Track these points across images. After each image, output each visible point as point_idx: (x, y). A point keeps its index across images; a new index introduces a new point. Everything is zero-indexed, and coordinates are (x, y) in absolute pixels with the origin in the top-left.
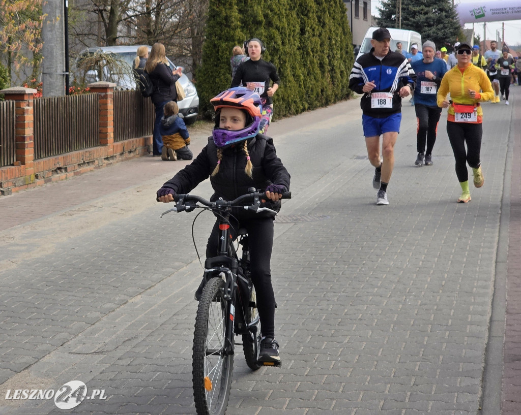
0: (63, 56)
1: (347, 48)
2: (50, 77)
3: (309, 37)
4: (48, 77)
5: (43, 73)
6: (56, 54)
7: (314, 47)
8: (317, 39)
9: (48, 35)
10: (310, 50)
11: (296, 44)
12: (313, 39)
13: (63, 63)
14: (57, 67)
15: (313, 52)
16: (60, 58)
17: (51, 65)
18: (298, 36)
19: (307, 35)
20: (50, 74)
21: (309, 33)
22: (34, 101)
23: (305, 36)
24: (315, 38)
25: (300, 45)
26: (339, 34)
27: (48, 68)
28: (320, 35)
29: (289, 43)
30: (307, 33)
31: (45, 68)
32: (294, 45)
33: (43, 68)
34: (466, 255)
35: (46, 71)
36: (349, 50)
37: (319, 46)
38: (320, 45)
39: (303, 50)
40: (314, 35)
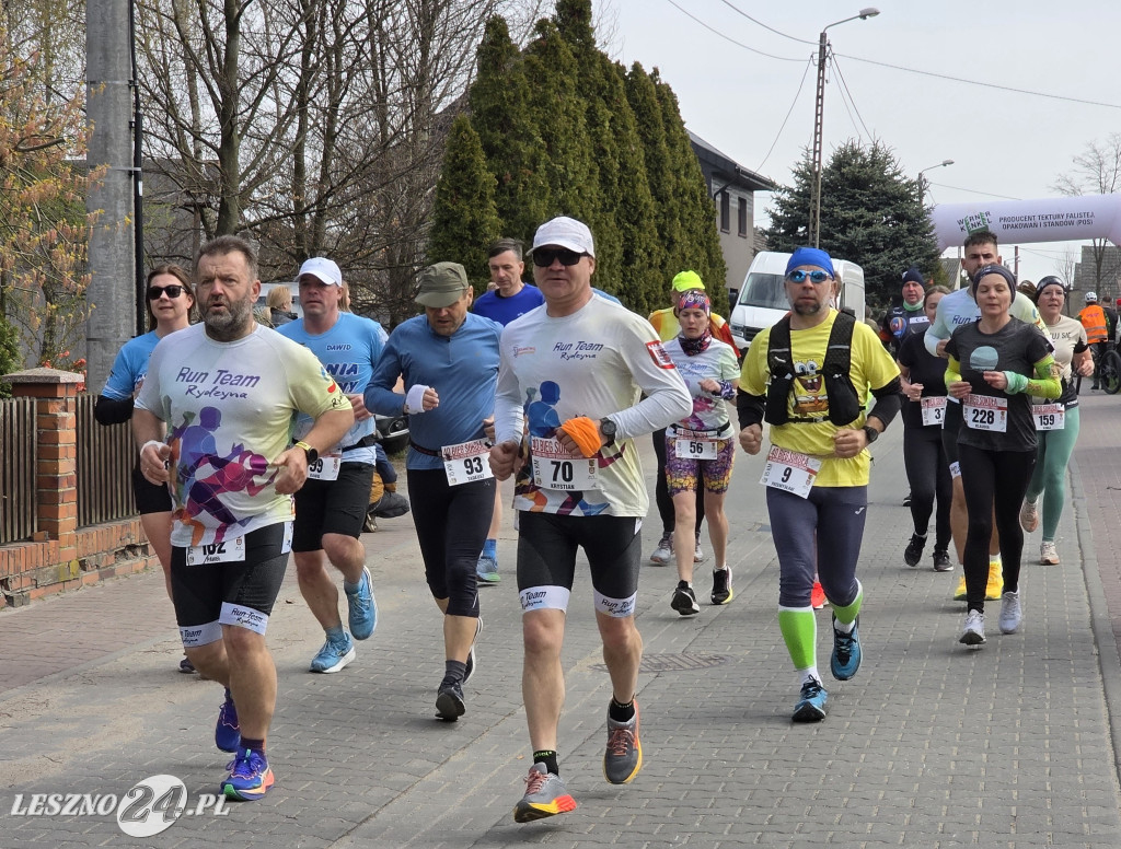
0: (131, 302)
1: (717, 294)
2: (104, 348)
3: (642, 269)
4: (98, 347)
5: (88, 340)
6: (117, 298)
7: (650, 291)
8: (658, 272)
9: (101, 256)
10: (642, 297)
11: (616, 285)
12: (650, 274)
13: (132, 319)
14: (118, 325)
15: (648, 300)
16: (126, 306)
17: (105, 321)
18: (619, 267)
19: (637, 265)
20: (104, 342)
21: (642, 261)
22: (77, 399)
23: (632, 266)
24: (652, 271)
25: (622, 286)
26: (701, 264)
27: (98, 328)
28: (664, 264)
29: (601, 281)
30: (638, 261)
31: (92, 328)
32: (611, 285)
33: (89, 328)
34: (1047, 746)
35: (93, 336)
36: (719, 297)
37: (660, 288)
38: (663, 287)
39: (628, 296)
40: (651, 266)
